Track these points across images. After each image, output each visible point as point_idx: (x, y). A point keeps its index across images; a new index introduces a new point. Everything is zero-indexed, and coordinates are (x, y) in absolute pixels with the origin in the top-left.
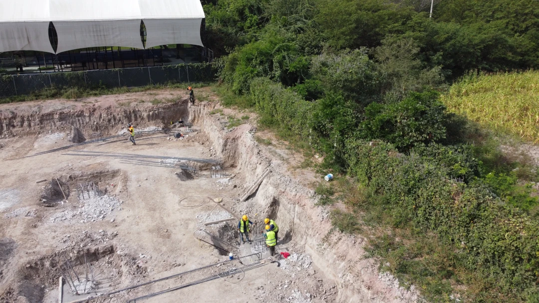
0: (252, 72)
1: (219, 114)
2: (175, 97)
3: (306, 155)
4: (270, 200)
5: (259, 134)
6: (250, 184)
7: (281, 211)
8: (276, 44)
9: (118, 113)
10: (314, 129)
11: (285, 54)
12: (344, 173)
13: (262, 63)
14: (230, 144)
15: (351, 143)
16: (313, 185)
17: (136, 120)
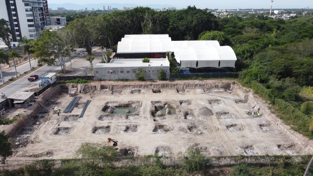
0: (252, 79)
1: (241, 89)
2: (227, 82)
3: (266, 101)
4: (258, 109)
5: (254, 95)
6: (253, 105)
7: (260, 111)
8: (259, 72)
9: (213, 85)
10: (269, 96)
11: (261, 74)
12: (274, 105)
13: (255, 77)
14: (246, 97)
15: (276, 99)
16: (267, 106)
17: (217, 87)
